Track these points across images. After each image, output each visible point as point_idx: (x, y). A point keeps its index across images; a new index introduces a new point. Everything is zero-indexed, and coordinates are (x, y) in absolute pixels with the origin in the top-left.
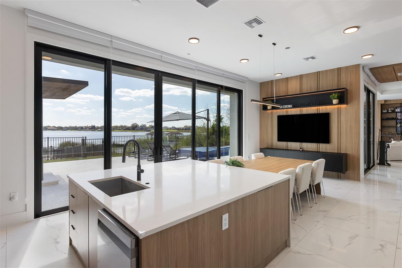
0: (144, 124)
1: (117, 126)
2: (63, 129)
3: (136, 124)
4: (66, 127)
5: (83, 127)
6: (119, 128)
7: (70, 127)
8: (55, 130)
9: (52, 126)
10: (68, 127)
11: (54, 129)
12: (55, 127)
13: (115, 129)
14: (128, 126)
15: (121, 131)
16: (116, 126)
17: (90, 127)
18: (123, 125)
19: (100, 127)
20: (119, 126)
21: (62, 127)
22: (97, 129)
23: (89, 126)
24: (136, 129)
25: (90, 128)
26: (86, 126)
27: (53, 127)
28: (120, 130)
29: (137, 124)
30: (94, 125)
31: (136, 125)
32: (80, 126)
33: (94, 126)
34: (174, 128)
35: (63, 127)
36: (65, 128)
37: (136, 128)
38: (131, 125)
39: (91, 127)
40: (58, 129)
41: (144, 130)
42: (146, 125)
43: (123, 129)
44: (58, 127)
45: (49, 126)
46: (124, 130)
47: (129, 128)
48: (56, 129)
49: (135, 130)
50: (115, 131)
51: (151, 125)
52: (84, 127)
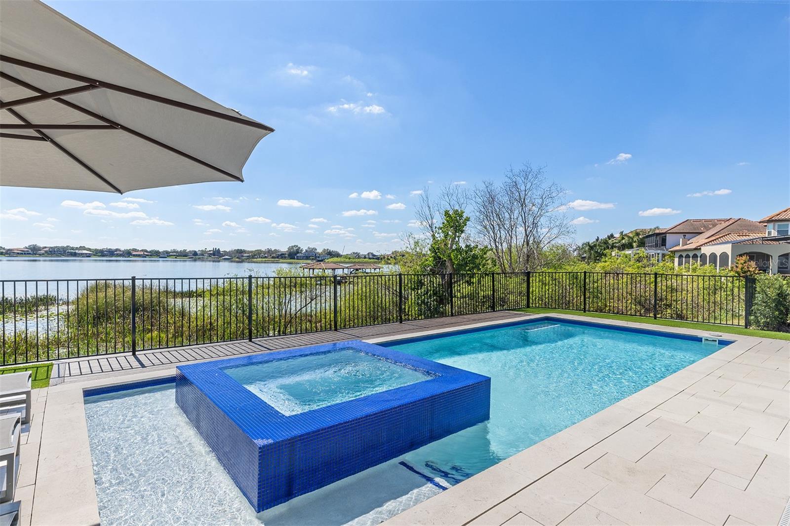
0: (312, 247)
1: (260, 250)
2: (161, 256)
3: (297, 246)
4: (167, 252)
5: (198, 253)
6: (265, 254)
7: (174, 251)
8: (145, 257)
9: (140, 250)
10: (170, 250)
11: (144, 254)
12: (146, 251)
13: (256, 257)
14: (282, 251)
15: (268, 259)
16: (258, 250)
17: (210, 252)
18: (273, 250)
19: (229, 252)
20: (263, 250)
21: (158, 251)
22: (224, 256)
23: (208, 250)
24: (296, 257)
25: (211, 254)
26: (204, 249)
27: (142, 251)
28: (266, 257)
29: (299, 248)
30: (217, 249)
31: (297, 248)
32: (191, 250)
33: (219, 249)
34: (371, 257)
35: (160, 251)
36: (165, 253)
37: (298, 255)
38: (287, 250)
39: (212, 252)
40: (151, 255)
41: (313, 259)
42: (316, 249)
43: (271, 255)
44: (150, 252)
45: (135, 250)
46: (273, 257)
47: (283, 254)
48: (147, 255)
49: (294, 259)
50: (255, 259)
51: (326, 249)
52: (200, 252)
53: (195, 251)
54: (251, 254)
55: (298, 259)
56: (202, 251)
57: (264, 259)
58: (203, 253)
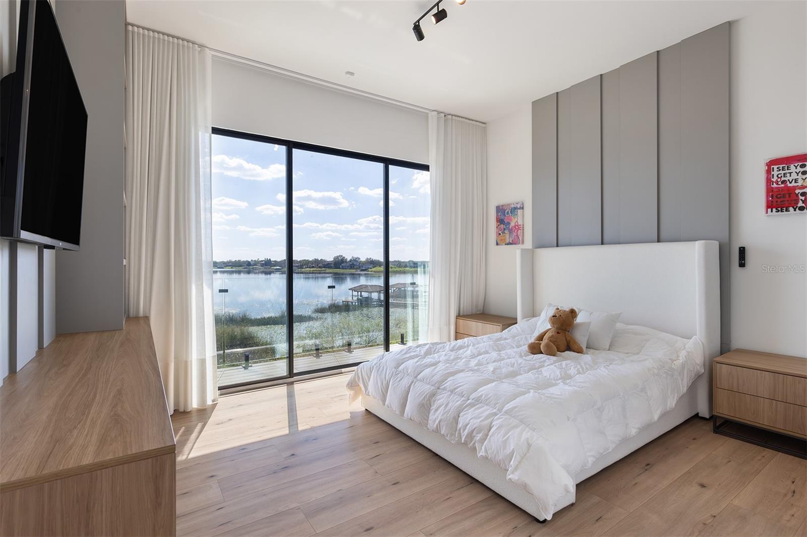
0: (355, 256)
1: (308, 260)
3: (342, 256)
5: (252, 263)
6: (312, 265)
7: (230, 262)
14: (328, 260)
15: (315, 269)
17: (262, 262)
18: (319, 260)
19: (280, 262)
20: (311, 260)
21: (216, 262)
22: (274, 266)
23: (260, 260)
24: (341, 267)
25: (263, 264)
26: (256, 260)
28: (313, 267)
29: (344, 257)
30: (269, 259)
31: (341, 258)
32: (245, 260)
34: (412, 265)
37: (342, 265)
38: (333, 259)
39: (264, 262)
41: (357, 268)
42: (359, 259)
43: (318, 265)
46: (320, 267)
47: (329, 264)
50: (304, 270)
51: (369, 258)
53: (249, 262)
54: (299, 264)
55: (343, 269)
56: (255, 261)
57: (312, 269)
58: (256, 263)
